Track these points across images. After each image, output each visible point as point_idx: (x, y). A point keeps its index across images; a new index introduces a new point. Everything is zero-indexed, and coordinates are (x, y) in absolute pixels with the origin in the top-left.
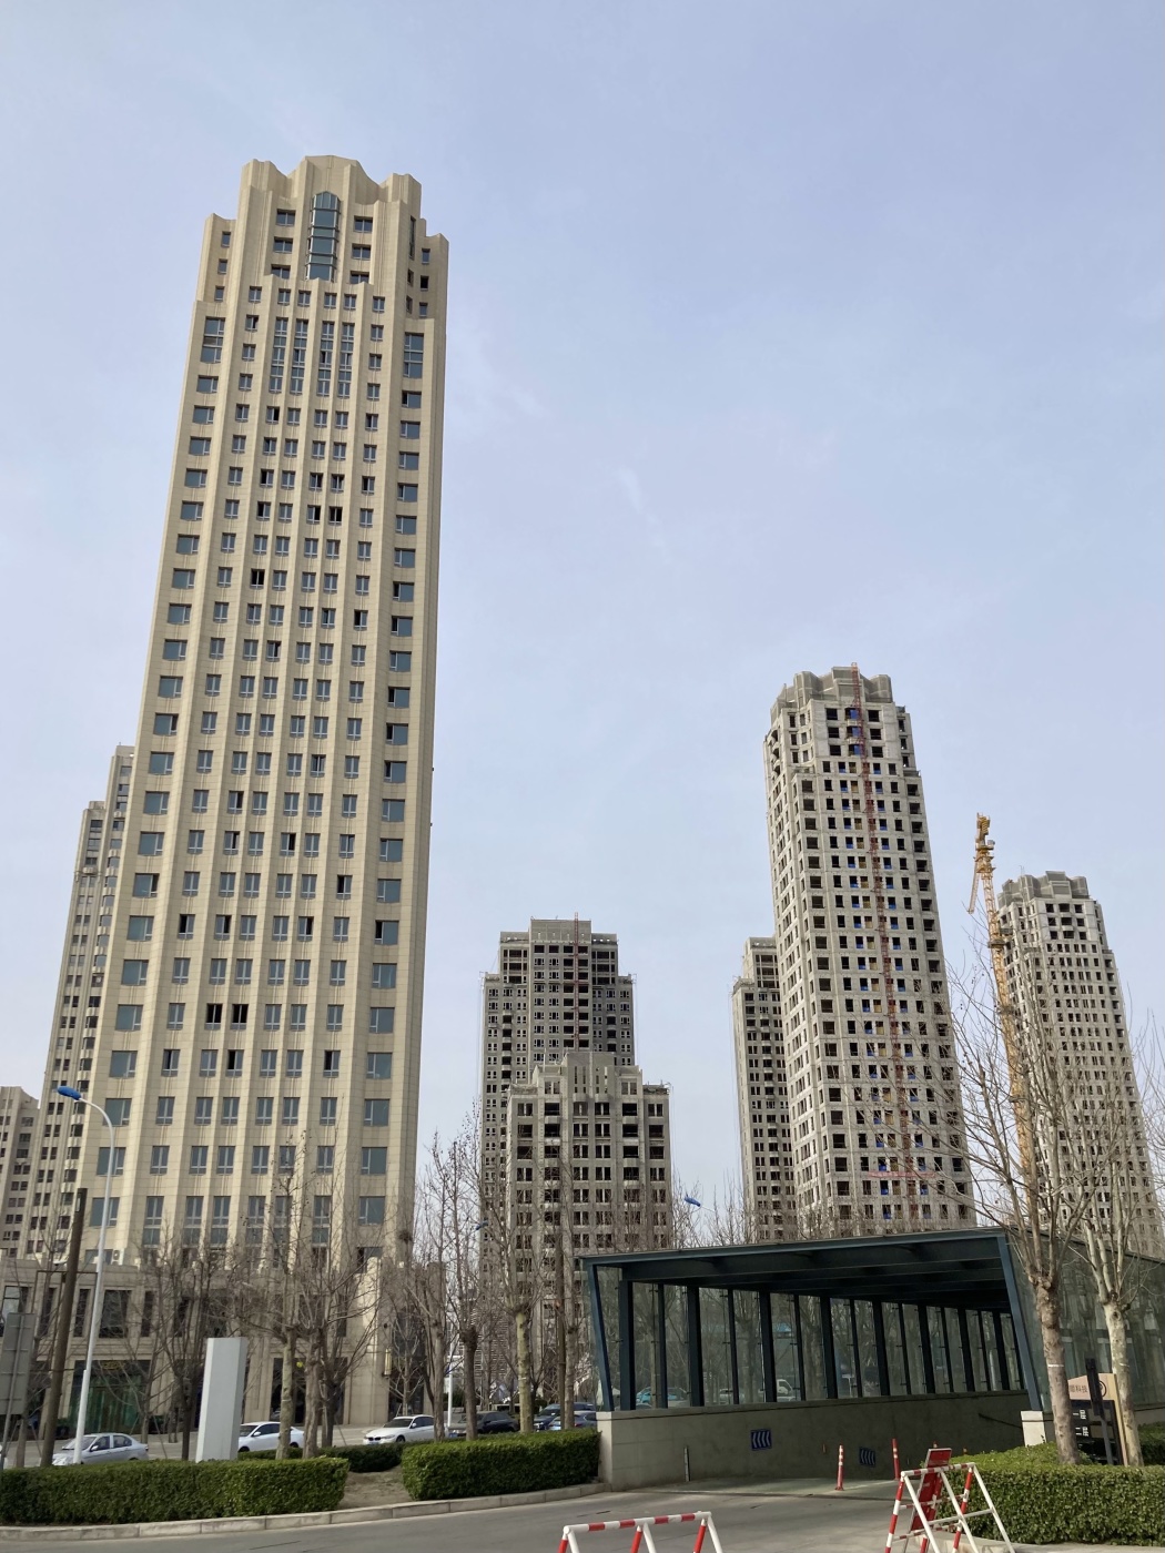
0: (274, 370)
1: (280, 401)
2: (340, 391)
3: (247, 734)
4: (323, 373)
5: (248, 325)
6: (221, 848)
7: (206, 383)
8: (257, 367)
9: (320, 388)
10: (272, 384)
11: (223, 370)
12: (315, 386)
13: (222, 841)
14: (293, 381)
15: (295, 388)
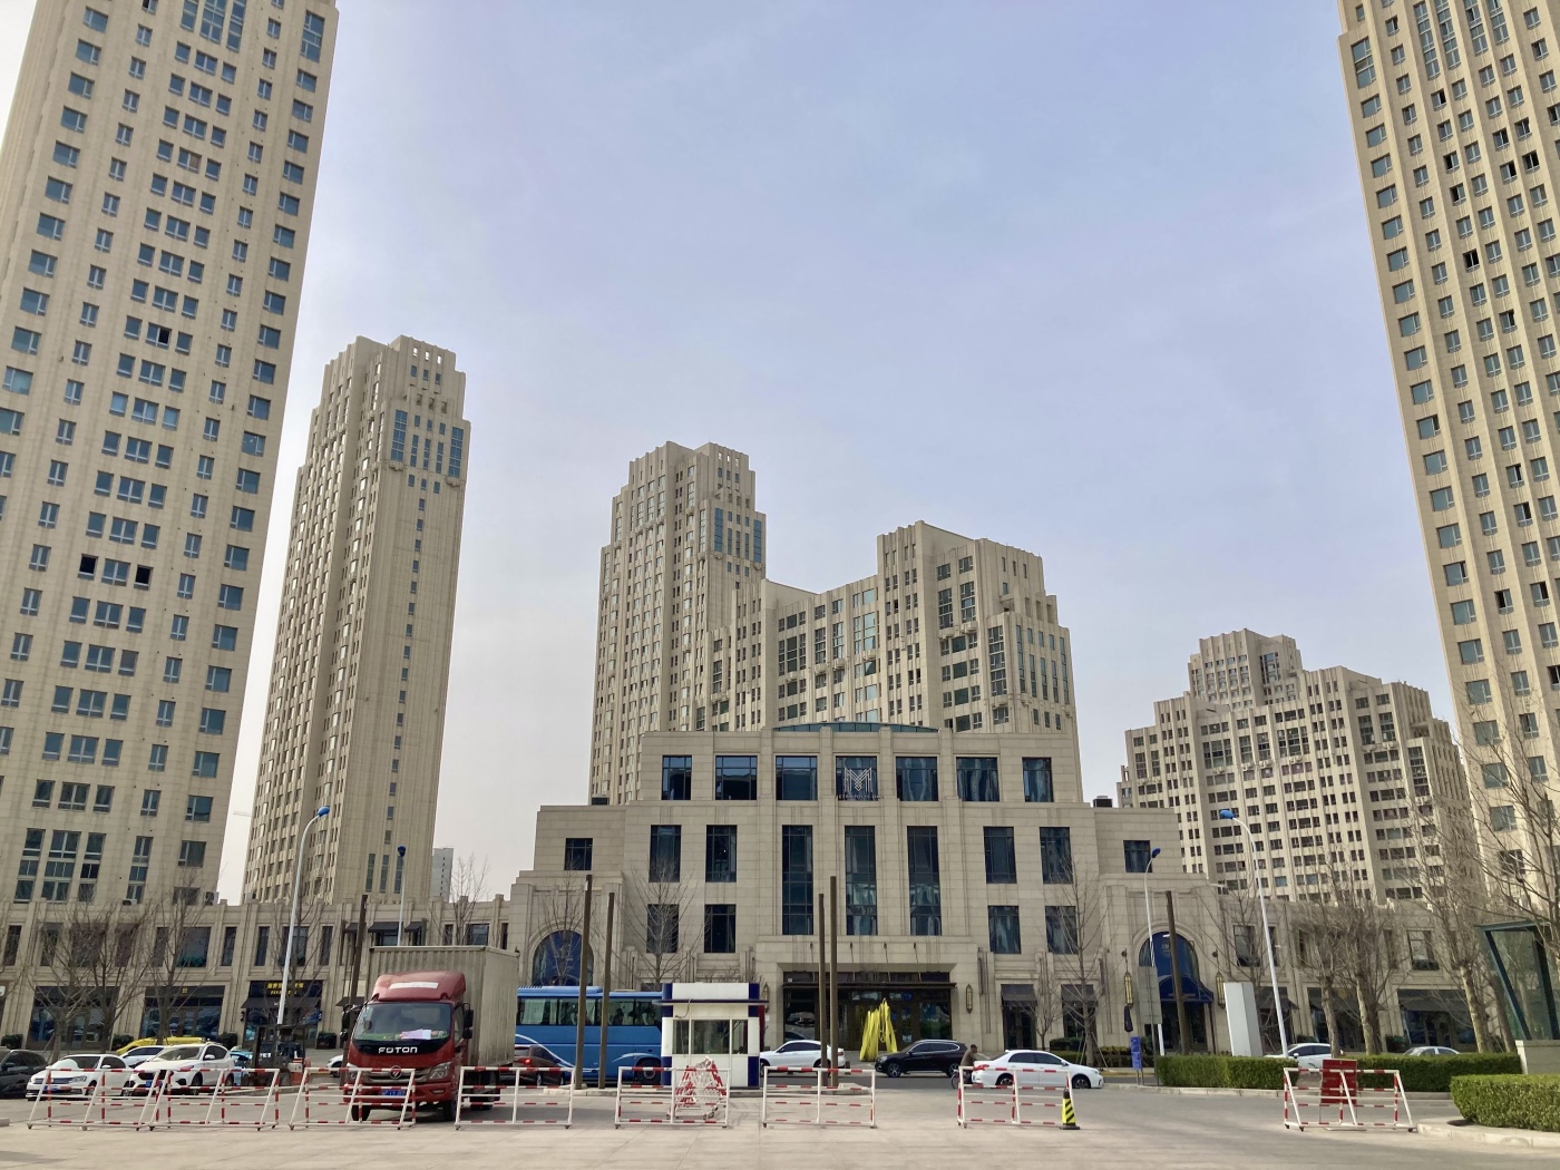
0: (1426, 56)
1: (1441, 83)
2: (1498, 38)
3: (1506, 409)
4: (1474, 30)
5: (1389, 30)
6: (1515, 522)
7: (1368, 105)
8: (1410, 65)
9: (1477, 47)
10: (1429, 71)
11: (1380, 86)
12: (1471, 47)
13: (1513, 515)
14: (1448, 56)
15: (1452, 61)
